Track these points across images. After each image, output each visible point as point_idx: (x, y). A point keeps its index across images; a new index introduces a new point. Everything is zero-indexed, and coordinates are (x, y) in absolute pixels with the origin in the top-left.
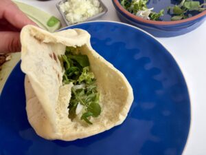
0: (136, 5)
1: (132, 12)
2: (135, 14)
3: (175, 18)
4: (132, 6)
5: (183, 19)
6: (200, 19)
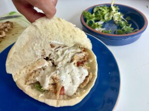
0: (95, 25)
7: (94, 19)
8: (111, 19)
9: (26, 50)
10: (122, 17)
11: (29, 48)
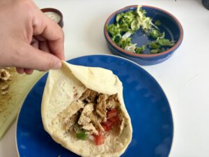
0: (124, 42)
1: (121, 47)
2: (124, 49)
3: (153, 51)
4: (121, 43)
5: (158, 52)
6: (171, 53)
7: (119, 30)
8: (139, 27)
9: (57, 95)
10: (150, 22)
11: (59, 92)
